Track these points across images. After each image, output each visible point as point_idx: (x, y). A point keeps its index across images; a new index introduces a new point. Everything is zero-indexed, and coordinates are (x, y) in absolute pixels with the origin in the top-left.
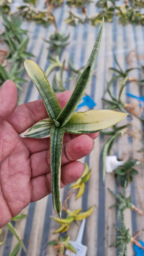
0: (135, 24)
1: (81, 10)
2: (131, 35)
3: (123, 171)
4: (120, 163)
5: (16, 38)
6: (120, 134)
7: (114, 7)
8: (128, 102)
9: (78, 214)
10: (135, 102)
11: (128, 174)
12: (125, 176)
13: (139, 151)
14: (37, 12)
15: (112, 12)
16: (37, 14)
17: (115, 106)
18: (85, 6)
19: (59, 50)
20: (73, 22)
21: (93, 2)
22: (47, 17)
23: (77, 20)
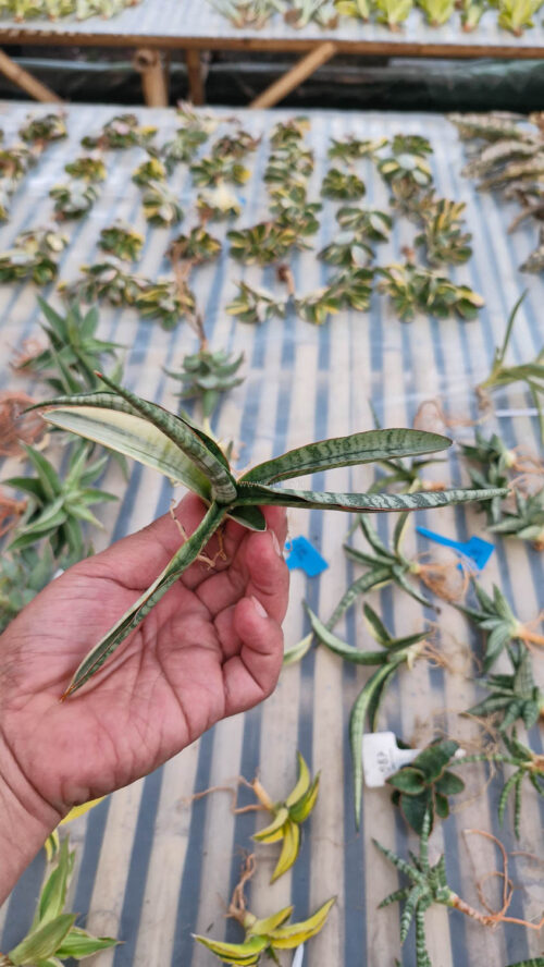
0: (435, 314)
1: (274, 273)
2: (424, 351)
3: (418, 780)
4: (408, 756)
5: (80, 365)
6: (405, 660)
7: (370, 268)
8: (424, 559)
9: (279, 927)
10: (446, 557)
11: (434, 790)
12: (423, 797)
13: (463, 716)
14: (142, 283)
15: (368, 283)
16: (143, 290)
17: (385, 572)
18: (286, 261)
19: (211, 399)
20: (252, 311)
21: (310, 248)
22: (172, 299)
23: (262, 306)
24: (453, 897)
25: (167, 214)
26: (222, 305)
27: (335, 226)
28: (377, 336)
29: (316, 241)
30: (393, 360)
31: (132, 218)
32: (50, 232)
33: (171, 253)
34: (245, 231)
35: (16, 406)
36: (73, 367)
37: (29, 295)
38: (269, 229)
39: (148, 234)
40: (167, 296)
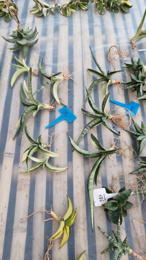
4: (110, 196)
12: (117, 211)
17: (99, 120)
19: (26, 50)
20: (41, 12)
23: (45, 10)
24: (131, 251)
26: (29, 11)
28: (91, 21)
30: (97, 30)
40: (5, 7)
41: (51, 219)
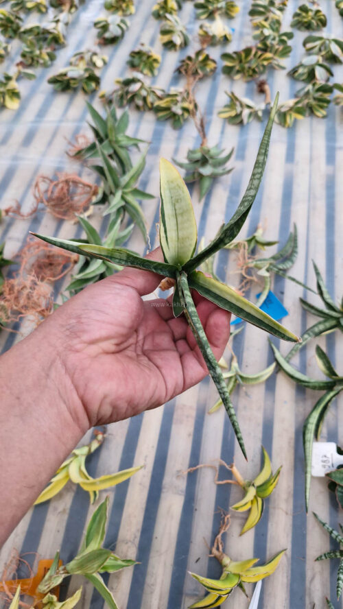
1: (255, 87)
5: (115, 155)
7: (330, 84)
14: (159, 93)
15: (327, 96)
16: (160, 98)
17: (333, 322)
18: (263, 77)
19: (207, 183)
20: (238, 115)
21: (283, 68)
22: (180, 105)
23: (246, 112)
25: (178, 40)
26: (216, 111)
27: (302, 50)
29: (287, 63)
31: (152, 43)
32: (95, 54)
33: (179, 71)
34: (235, 53)
35: (71, 184)
36: (110, 156)
37: (80, 99)
38: (253, 52)
39: (163, 55)
40: (176, 103)
41: (230, 481)
